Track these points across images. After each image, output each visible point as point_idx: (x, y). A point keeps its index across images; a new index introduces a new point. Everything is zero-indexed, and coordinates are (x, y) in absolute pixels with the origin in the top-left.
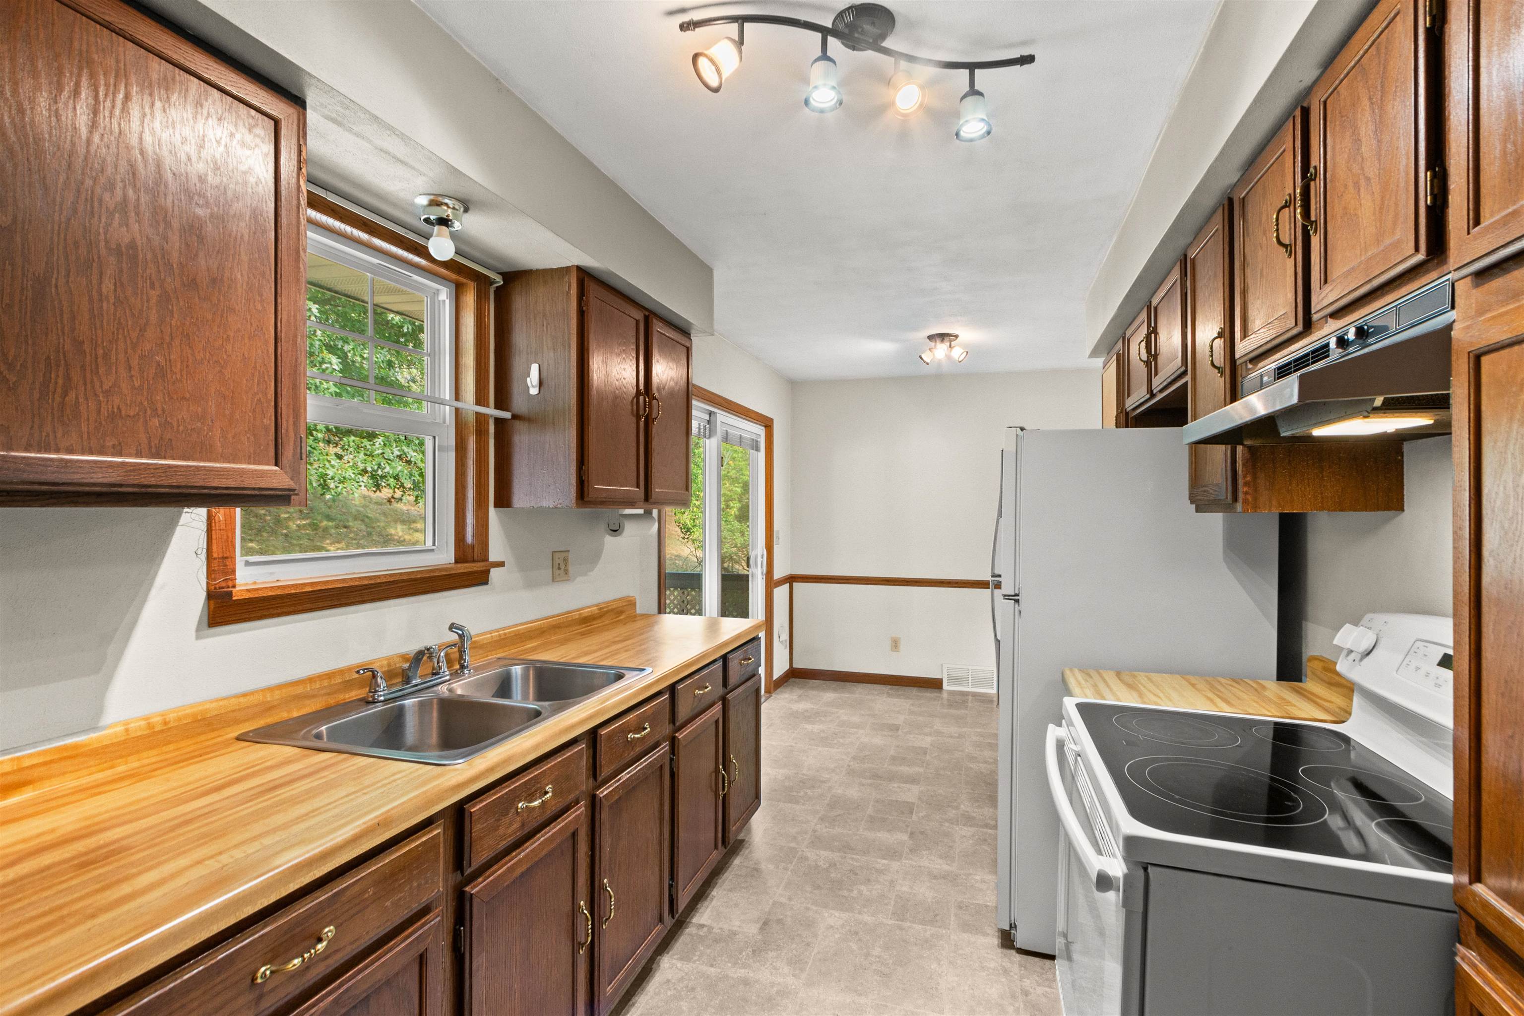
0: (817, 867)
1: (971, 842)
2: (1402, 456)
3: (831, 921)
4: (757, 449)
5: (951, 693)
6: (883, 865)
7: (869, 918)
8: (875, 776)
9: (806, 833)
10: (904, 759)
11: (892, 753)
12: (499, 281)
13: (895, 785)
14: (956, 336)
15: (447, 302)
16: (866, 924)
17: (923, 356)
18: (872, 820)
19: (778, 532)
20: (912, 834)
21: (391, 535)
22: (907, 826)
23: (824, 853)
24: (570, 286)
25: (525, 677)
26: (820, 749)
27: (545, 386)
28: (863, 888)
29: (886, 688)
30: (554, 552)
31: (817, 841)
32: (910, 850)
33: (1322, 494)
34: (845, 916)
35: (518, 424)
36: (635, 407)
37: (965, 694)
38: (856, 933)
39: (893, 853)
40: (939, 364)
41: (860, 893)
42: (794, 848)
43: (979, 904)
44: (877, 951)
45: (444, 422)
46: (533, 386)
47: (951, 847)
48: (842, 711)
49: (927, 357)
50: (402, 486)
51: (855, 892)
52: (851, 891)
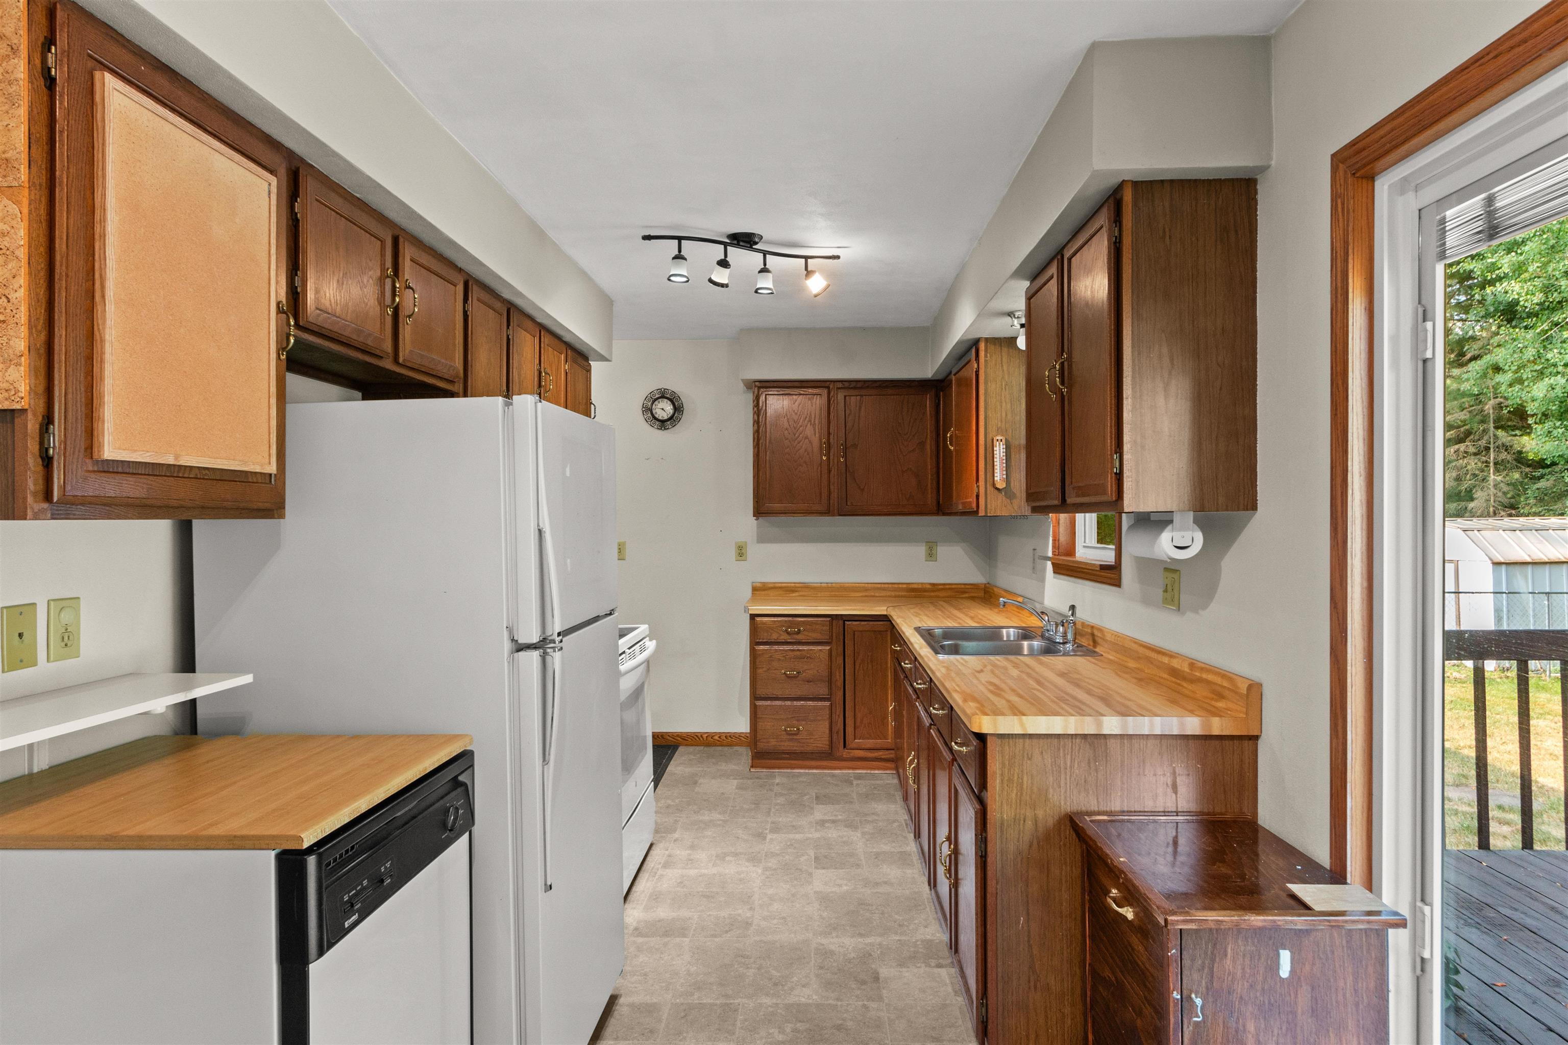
3: (807, 991)
7: (765, 1001)
16: (767, 995)
28: (781, 1038)
34: (792, 999)
38: (776, 984)
41: (782, 1031)
44: (751, 972)
51: (788, 1030)
52: (795, 1030)
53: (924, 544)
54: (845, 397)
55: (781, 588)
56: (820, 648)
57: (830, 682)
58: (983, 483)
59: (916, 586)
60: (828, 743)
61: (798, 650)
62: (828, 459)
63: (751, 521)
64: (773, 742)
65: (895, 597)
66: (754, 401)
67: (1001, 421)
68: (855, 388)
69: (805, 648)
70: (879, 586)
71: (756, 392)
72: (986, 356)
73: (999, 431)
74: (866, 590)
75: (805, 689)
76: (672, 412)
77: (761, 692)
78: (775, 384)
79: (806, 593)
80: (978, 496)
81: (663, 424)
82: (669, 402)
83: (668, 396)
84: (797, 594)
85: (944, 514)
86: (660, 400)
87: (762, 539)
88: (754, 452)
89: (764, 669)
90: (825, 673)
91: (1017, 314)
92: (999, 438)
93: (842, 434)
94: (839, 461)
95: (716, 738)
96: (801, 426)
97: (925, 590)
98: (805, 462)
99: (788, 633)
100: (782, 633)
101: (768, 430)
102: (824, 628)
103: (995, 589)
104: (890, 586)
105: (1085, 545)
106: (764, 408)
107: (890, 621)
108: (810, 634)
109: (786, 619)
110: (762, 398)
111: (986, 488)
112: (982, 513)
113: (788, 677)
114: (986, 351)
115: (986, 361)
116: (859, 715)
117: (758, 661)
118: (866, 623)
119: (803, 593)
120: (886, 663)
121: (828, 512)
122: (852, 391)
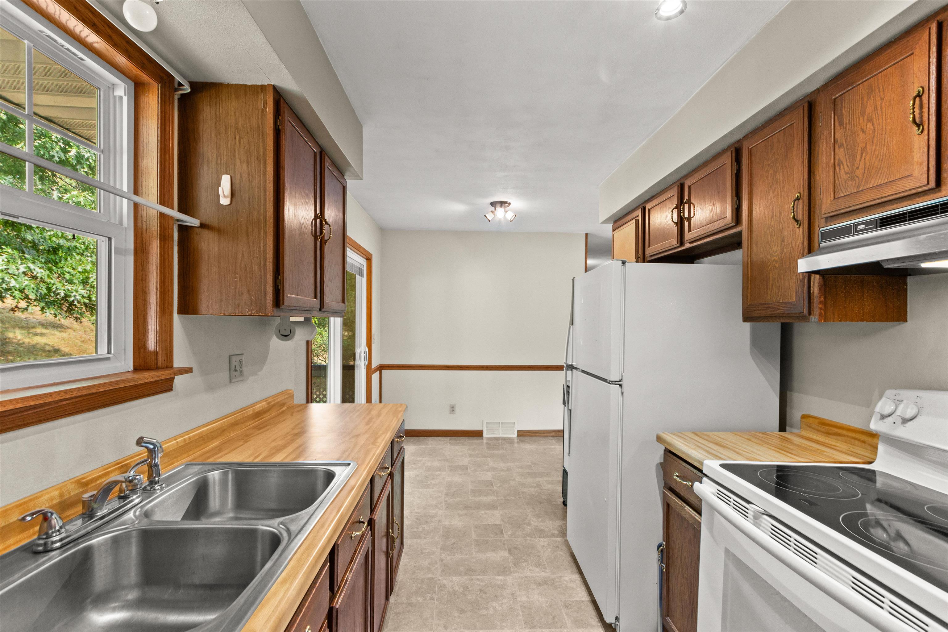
0: (455, 592)
1: (550, 550)
2: (907, 286)
4: (361, 275)
5: (489, 439)
6: (501, 580)
8: (466, 507)
9: (436, 563)
10: (480, 491)
11: (471, 487)
12: (187, 89)
13: (483, 512)
14: (509, 204)
15: (125, 99)
17: (487, 215)
18: (478, 543)
19: (374, 334)
20: (509, 550)
21: (9, 338)
22: (504, 544)
23: (456, 579)
24: (265, 104)
25: (224, 482)
26: (421, 490)
27: (238, 196)
28: (494, 604)
29: (447, 439)
30: (230, 356)
31: (447, 570)
32: (514, 564)
33: (863, 310)
35: (206, 234)
36: (314, 228)
37: (497, 439)
39: (504, 570)
40: (500, 221)
41: (494, 608)
42: (432, 578)
43: (577, 601)
45: (121, 223)
46: (225, 196)
47: (539, 556)
48: (425, 459)
49: (490, 216)
50: (27, 297)
51: (491, 609)
52: (487, 609)
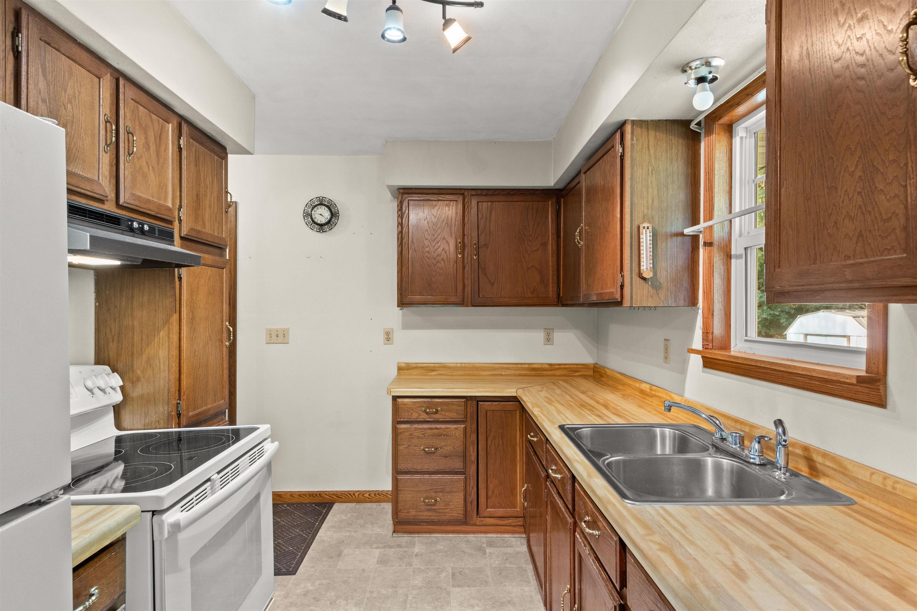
53: (543, 330)
54: (478, 202)
55: (422, 367)
56: (455, 426)
57: (465, 456)
58: (629, 273)
59: (536, 366)
60: (462, 512)
61: (436, 428)
62: (463, 257)
63: (397, 312)
64: (413, 513)
65: (520, 375)
66: (398, 206)
67: (648, 209)
68: (486, 195)
69: (443, 426)
70: (505, 366)
71: (400, 198)
72: (632, 139)
73: (645, 218)
74: (494, 369)
75: (443, 464)
76: (329, 217)
77: (402, 466)
78: (417, 191)
79: (443, 372)
80: (622, 287)
81: (321, 227)
82: (326, 209)
83: (326, 203)
84: (436, 373)
85: (563, 305)
86: (319, 207)
87: (406, 326)
88: (398, 250)
89: (405, 446)
90: (461, 449)
91: (694, 65)
92: (646, 225)
93: (475, 234)
94: (472, 258)
95: (367, 495)
96: (439, 228)
97: (544, 370)
98: (443, 259)
99: (427, 413)
100: (421, 413)
101: (410, 231)
102: (460, 408)
103: (606, 370)
104: (515, 366)
105: (746, 338)
106: (407, 212)
107: (519, 401)
108: (447, 414)
109: (425, 400)
110: (405, 204)
111: (631, 278)
112: (627, 303)
113: (427, 453)
114: (632, 133)
115: (632, 145)
116: (491, 487)
117: (399, 437)
118: (497, 403)
119: (441, 372)
120: (516, 439)
121: (462, 303)
122: (484, 197)
